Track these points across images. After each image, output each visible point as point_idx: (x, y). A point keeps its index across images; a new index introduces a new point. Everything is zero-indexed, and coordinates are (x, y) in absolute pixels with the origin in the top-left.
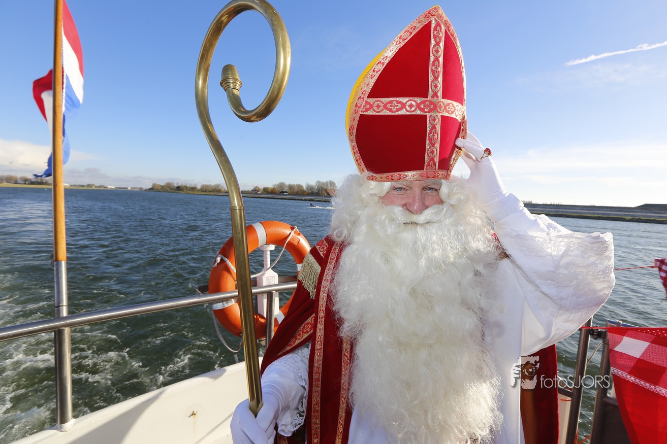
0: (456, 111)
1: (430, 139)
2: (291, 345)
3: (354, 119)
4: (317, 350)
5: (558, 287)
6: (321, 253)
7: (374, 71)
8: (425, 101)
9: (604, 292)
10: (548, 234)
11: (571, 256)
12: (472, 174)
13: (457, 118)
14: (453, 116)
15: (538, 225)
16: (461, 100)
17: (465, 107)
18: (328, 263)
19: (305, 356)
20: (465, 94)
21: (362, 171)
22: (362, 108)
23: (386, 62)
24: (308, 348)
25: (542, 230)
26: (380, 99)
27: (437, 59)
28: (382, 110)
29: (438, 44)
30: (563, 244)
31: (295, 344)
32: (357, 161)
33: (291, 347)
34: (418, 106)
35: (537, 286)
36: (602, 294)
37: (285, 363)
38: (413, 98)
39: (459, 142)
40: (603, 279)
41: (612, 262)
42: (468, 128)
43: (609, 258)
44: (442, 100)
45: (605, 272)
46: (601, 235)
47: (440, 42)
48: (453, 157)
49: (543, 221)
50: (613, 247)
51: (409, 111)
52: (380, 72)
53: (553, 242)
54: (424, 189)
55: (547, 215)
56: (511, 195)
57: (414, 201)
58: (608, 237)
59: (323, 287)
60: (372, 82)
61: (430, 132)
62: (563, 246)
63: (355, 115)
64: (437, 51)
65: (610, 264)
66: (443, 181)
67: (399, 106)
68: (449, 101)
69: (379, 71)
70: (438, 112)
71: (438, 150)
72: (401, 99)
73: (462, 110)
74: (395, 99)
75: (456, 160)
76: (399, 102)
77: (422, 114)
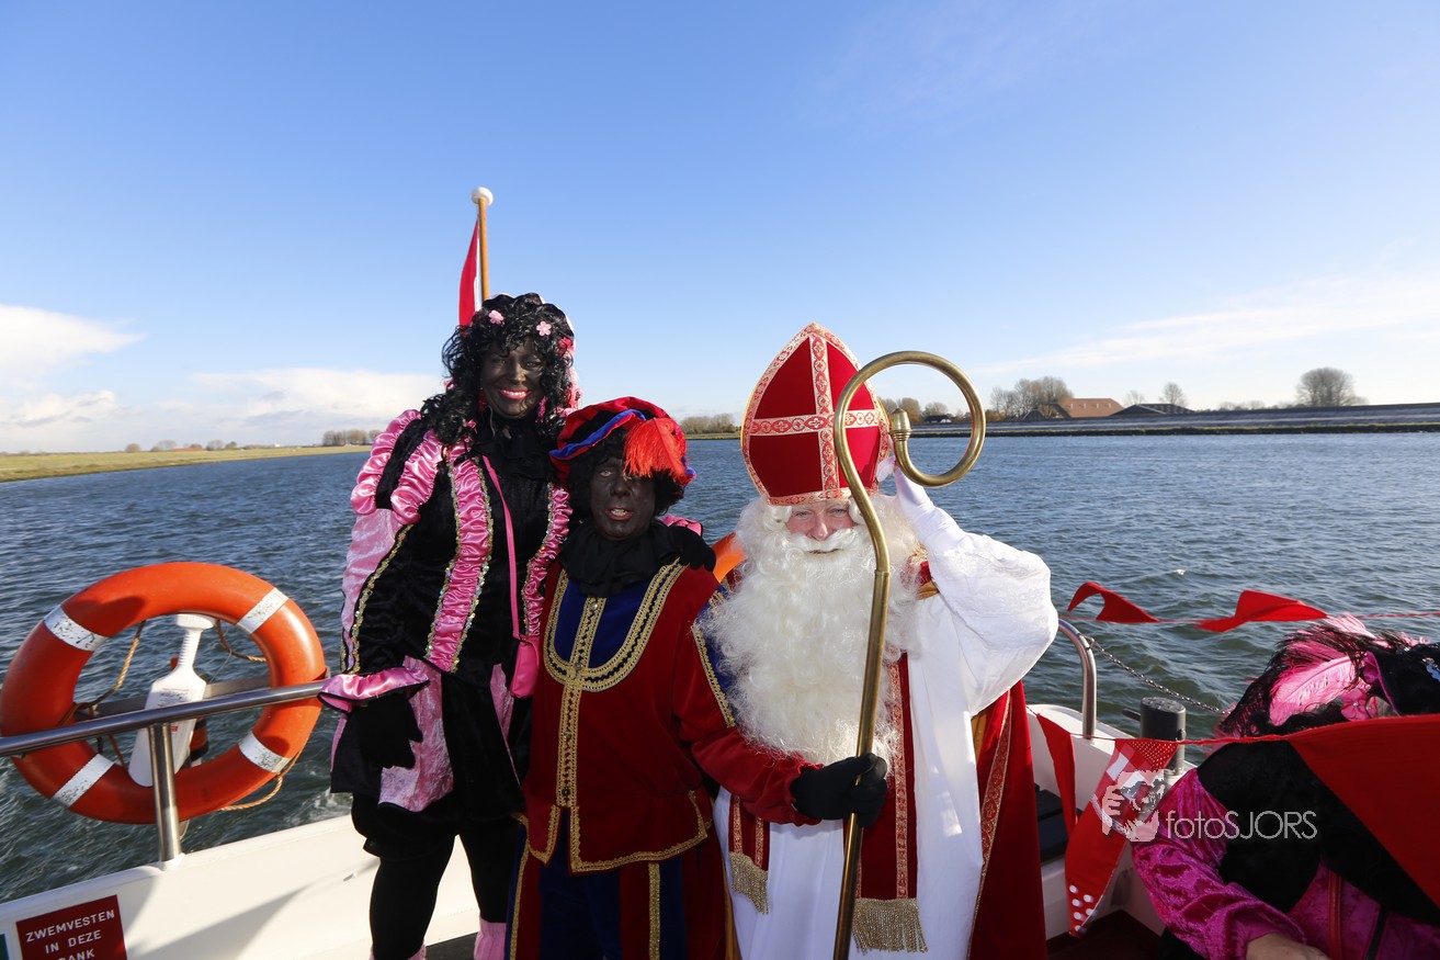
0: (858, 420)
1: (824, 456)
8: (814, 418)
13: (863, 426)
14: (854, 426)
22: (751, 429)
23: (767, 383)
26: (767, 420)
27: (821, 374)
28: (770, 430)
29: (820, 357)
32: (757, 483)
34: (806, 423)
38: (800, 416)
44: (834, 413)
51: (797, 430)
54: (828, 511)
61: (824, 450)
64: (820, 365)
67: (786, 425)
70: (830, 426)
71: (836, 467)
72: (787, 418)
73: (872, 415)
74: (781, 418)
76: (785, 422)
77: (812, 430)
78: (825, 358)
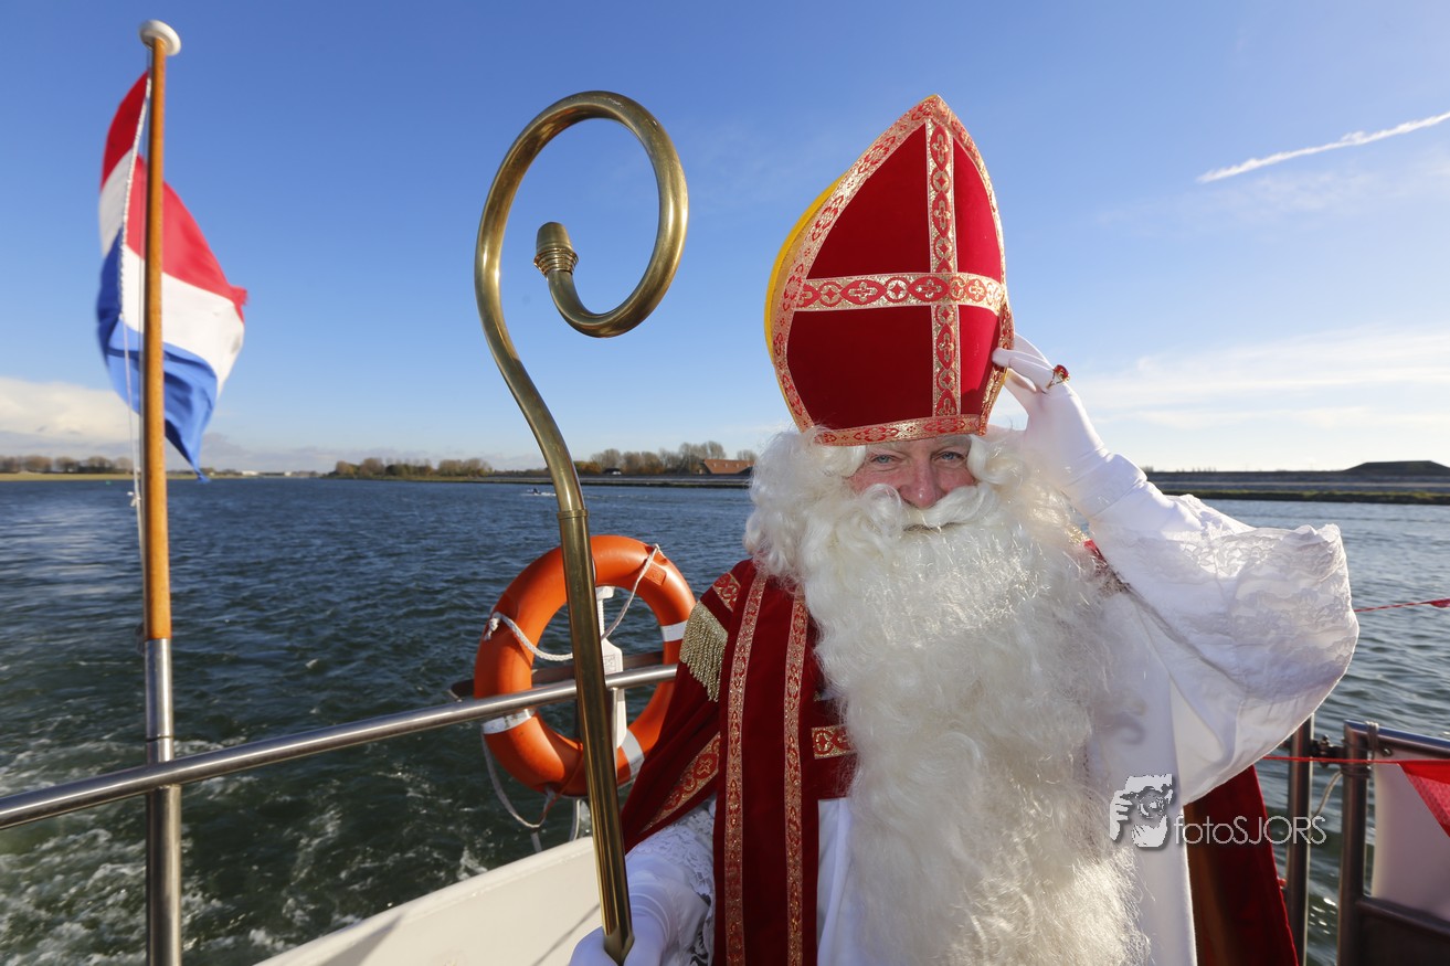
0: (988, 295)
1: (940, 354)
2: (671, 807)
3: (782, 322)
4: (731, 812)
5: (1237, 646)
6: (727, 603)
7: (817, 226)
8: (925, 279)
9: (1339, 652)
10: (1204, 534)
11: (1257, 578)
12: (1031, 420)
13: (992, 308)
14: (983, 304)
15: (1181, 517)
16: (994, 272)
17: (1004, 286)
18: (743, 623)
19: (701, 830)
20: (1003, 260)
21: (803, 425)
22: (797, 298)
23: (842, 207)
24: (707, 810)
25: (1191, 528)
26: (834, 280)
27: (941, 196)
28: (840, 301)
29: (941, 167)
30: (1238, 554)
31: (679, 805)
32: (793, 405)
33: (671, 811)
34: (911, 289)
35: (1192, 648)
36: (1333, 656)
37: (662, 848)
38: (900, 275)
39: (1000, 356)
40: (1331, 625)
41: (1346, 587)
42: (1014, 327)
43: (1340, 579)
44: (958, 275)
45: (1335, 609)
46: (1315, 532)
47: (945, 163)
48: (990, 387)
49: (1190, 508)
50: (1343, 556)
51: (893, 301)
52: (829, 228)
53: (1216, 551)
54: (935, 455)
55: (1197, 495)
56: (1117, 458)
57: (917, 480)
58: (1331, 534)
59: (736, 675)
60: (816, 247)
61: (940, 340)
62: (1239, 559)
63: (785, 314)
64: (942, 181)
65: (1342, 590)
66: (973, 437)
67: (873, 290)
68: (973, 277)
69: (829, 224)
70: (952, 298)
71: (959, 374)
72: (876, 278)
73: (999, 291)
74: (864, 277)
75: (995, 393)
76: (871, 284)
77: (921, 303)
78: (949, 168)
